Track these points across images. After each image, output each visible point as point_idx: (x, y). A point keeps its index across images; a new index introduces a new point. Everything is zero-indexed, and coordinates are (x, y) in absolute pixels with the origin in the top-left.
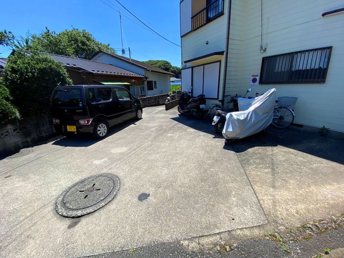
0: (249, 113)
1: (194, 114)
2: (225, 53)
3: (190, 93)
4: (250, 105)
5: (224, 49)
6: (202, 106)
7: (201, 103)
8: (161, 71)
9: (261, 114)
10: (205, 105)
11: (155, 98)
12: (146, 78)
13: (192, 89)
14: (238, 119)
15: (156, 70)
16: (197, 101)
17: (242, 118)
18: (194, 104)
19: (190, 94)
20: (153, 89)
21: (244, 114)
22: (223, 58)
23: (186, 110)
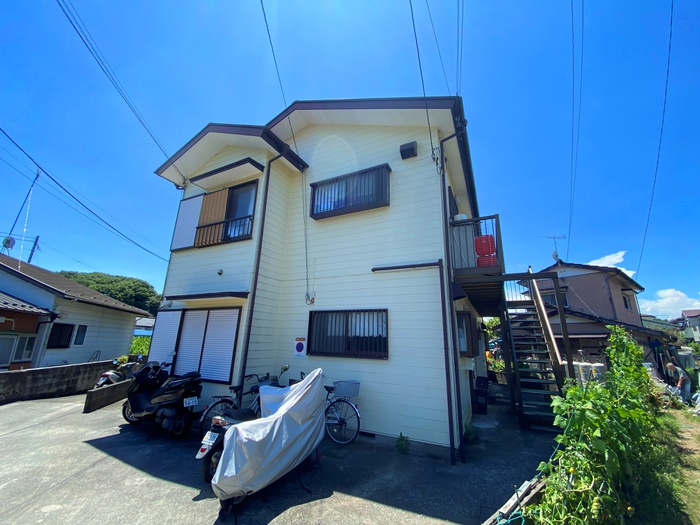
0: (276, 421)
1: (165, 423)
2: (249, 296)
3: (167, 365)
4: (280, 401)
5: (248, 287)
6: (189, 402)
7: (188, 395)
8: (113, 303)
9: (300, 422)
10: (199, 397)
11: (63, 373)
12: (54, 316)
13: (175, 357)
14: (249, 440)
15: (96, 301)
16: (179, 387)
17: (258, 437)
18: (168, 397)
19: (169, 369)
20: (67, 346)
21: (265, 425)
22: (246, 303)
23: (144, 414)
